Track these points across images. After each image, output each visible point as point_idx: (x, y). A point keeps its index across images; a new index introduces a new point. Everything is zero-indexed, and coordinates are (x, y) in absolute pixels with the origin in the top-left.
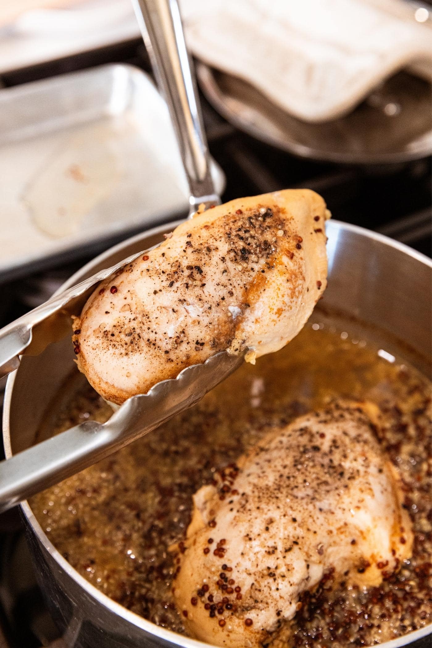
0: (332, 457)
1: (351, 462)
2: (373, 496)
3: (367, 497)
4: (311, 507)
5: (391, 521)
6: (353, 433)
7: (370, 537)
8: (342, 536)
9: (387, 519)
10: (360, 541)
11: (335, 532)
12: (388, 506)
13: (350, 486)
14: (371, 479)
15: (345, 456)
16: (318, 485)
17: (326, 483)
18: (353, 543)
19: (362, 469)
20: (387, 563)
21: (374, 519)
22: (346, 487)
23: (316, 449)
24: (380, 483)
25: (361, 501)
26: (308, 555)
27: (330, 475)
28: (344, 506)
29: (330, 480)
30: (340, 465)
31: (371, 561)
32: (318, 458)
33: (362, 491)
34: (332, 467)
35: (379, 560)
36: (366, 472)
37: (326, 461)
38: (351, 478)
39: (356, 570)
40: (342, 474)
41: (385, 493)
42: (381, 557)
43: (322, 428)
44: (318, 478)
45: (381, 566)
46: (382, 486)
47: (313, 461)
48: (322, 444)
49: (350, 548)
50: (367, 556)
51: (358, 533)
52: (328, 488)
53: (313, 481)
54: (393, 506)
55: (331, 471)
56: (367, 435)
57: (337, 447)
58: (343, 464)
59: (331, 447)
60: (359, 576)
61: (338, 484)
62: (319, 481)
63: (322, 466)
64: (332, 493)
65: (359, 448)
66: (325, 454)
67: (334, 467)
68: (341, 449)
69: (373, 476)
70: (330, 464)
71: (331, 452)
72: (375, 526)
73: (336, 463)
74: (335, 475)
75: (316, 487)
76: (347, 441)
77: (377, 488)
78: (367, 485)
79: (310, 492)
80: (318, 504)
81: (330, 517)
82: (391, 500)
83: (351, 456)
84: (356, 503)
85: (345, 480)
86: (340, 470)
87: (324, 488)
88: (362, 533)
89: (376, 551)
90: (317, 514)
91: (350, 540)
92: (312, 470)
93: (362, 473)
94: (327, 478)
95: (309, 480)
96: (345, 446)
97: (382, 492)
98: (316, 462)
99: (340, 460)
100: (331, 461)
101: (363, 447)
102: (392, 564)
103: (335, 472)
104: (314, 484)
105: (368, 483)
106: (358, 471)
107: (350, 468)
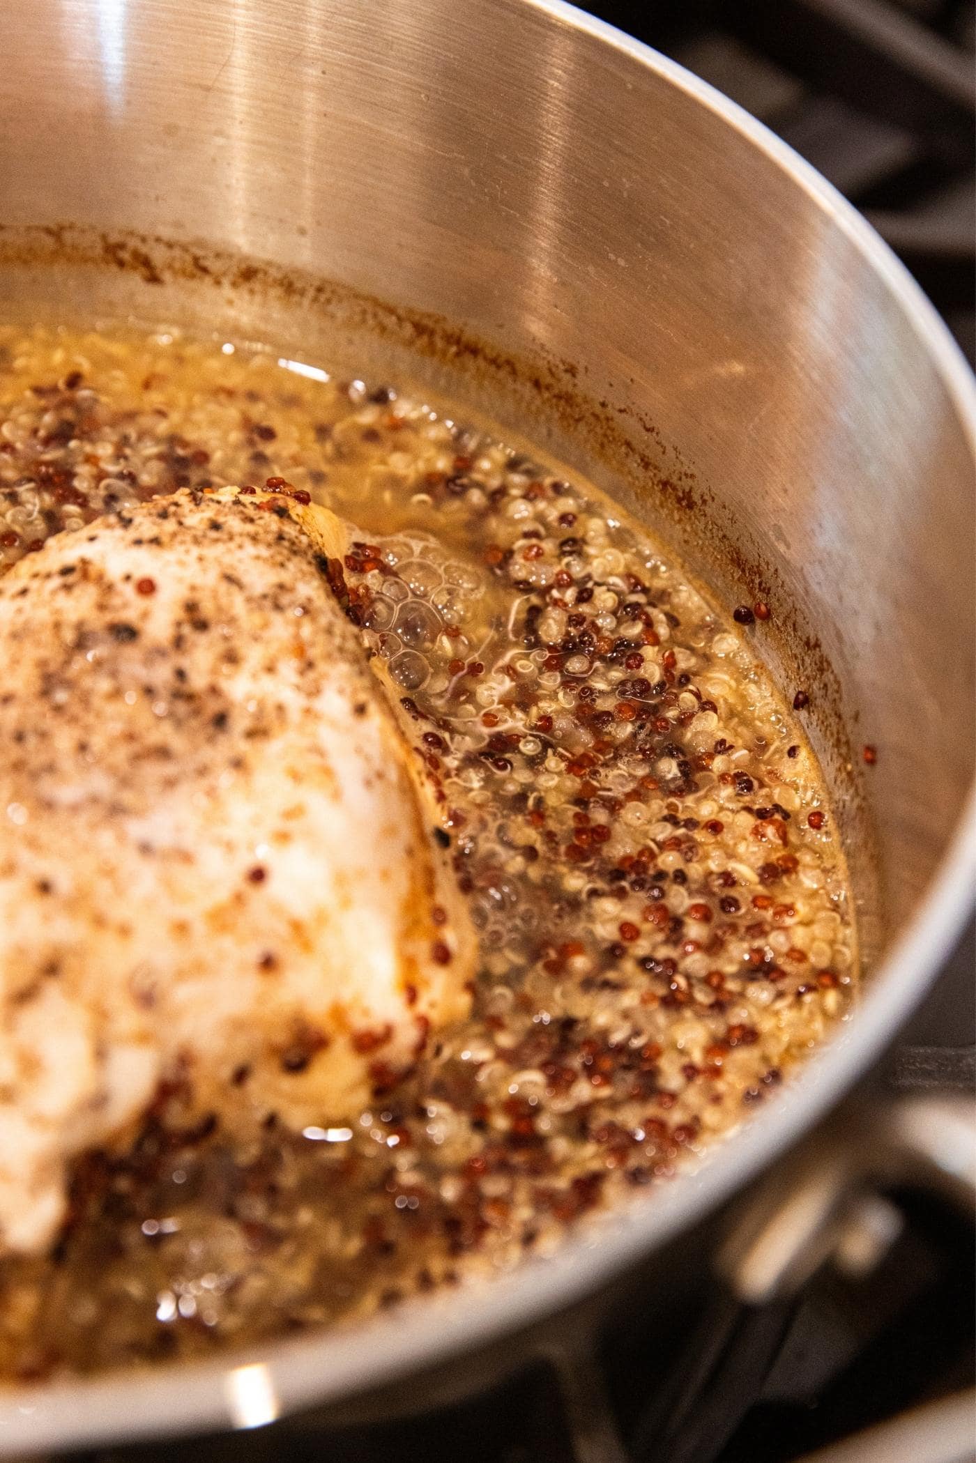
0: (185, 663)
1: (254, 676)
2: (336, 795)
3: (315, 801)
4: (106, 838)
5: (402, 883)
6: (260, 578)
7: (326, 941)
8: (227, 942)
9: (385, 875)
10: (288, 954)
11: (199, 928)
12: (390, 831)
13: (252, 760)
14: (327, 737)
15: (232, 658)
16: (137, 758)
17: (163, 753)
18: (268, 964)
19: (294, 701)
20: (387, 1034)
21: (340, 880)
22: (238, 764)
23: (126, 633)
24: (359, 750)
25: (294, 813)
26: (101, 1014)
27: (179, 723)
28: (229, 832)
29: (177, 742)
30: (214, 691)
31: (328, 1027)
32: (132, 663)
33: (296, 776)
34: (182, 694)
35: (360, 1023)
36: (308, 711)
37: (162, 674)
38: (256, 733)
39: (275, 1064)
40: (221, 721)
41: (378, 785)
42: (366, 1012)
43: (145, 563)
44: (130, 737)
45: (367, 1043)
46: (368, 759)
47: (114, 674)
48: (145, 615)
49: (253, 983)
50: (317, 1009)
51: (283, 929)
52: (169, 769)
53: (112, 744)
54: (406, 834)
55: (182, 708)
56: (311, 589)
57: (202, 625)
58: (225, 685)
59: (179, 624)
60: (288, 1084)
61: (208, 754)
62: (135, 747)
63: (149, 692)
64: (184, 789)
65: (281, 629)
66: (158, 653)
67: (190, 697)
68: (217, 631)
69: (334, 724)
70: (177, 684)
71: (179, 642)
72: (346, 903)
73: (198, 681)
74: (194, 723)
75: (125, 767)
76: (238, 604)
77: (350, 771)
78: (315, 760)
79: (101, 784)
80: (136, 829)
81: (179, 870)
82: (399, 812)
83: (254, 656)
84: (274, 822)
85: (235, 742)
86: (213, 706)
87: (153, 771)
88: (297, 927)
89: (346, 995)
90: (130, 862)
91: (253, 953)
92: (110, 709)
93: (294, 714)
94: (165, 734)
95: (98, 742)
96: (232, 621)
97: (368, 783)
98: (124, 679)
99: (215, 671)
100: (181, 674)
101: (298, 624)
102: (407, 1036)
103: (197, 712)
104: (121, 755)
105: (319, 751)
106: (280, 708)
107: (249, 698)
